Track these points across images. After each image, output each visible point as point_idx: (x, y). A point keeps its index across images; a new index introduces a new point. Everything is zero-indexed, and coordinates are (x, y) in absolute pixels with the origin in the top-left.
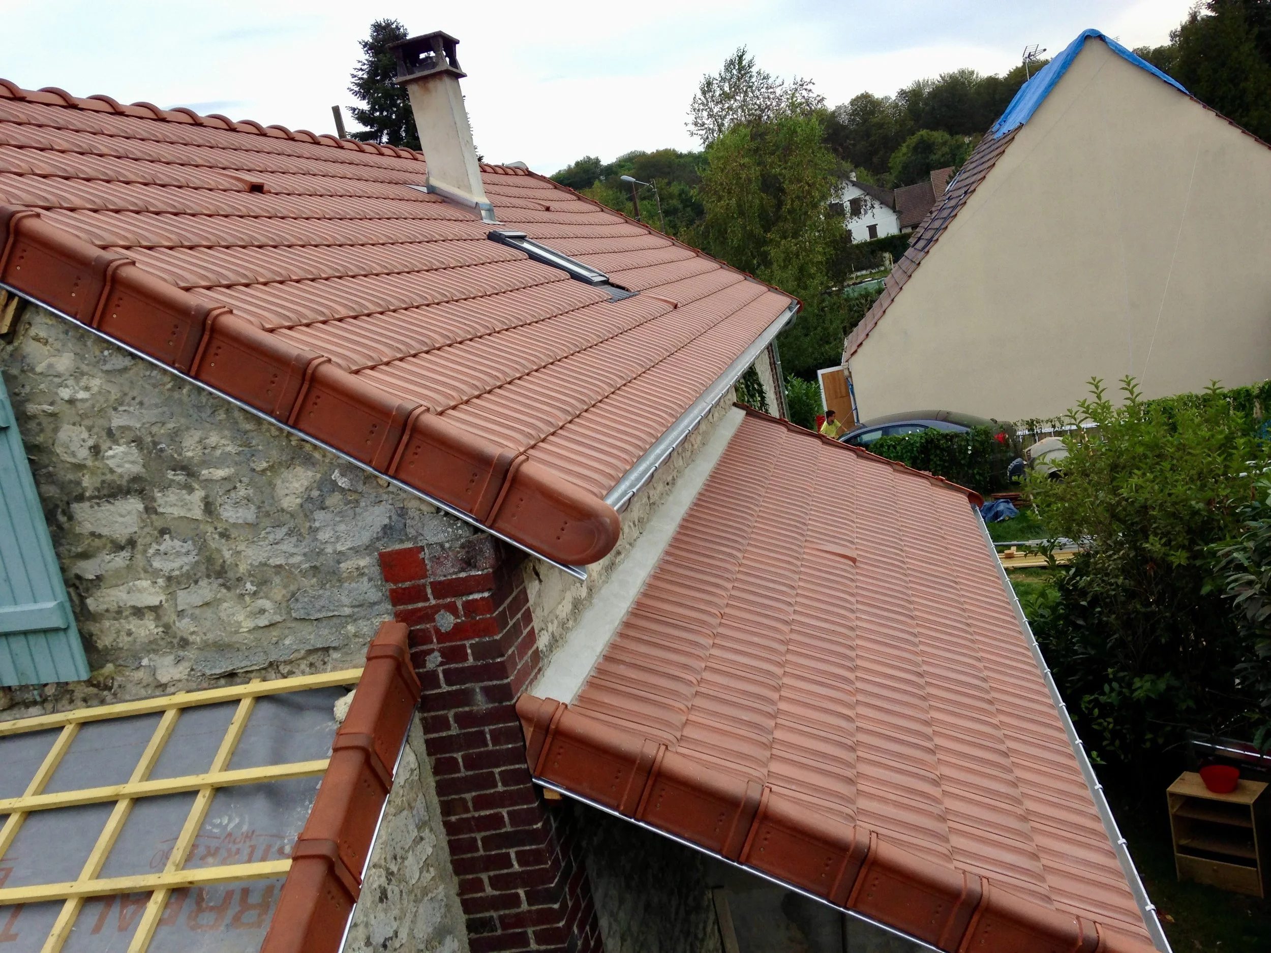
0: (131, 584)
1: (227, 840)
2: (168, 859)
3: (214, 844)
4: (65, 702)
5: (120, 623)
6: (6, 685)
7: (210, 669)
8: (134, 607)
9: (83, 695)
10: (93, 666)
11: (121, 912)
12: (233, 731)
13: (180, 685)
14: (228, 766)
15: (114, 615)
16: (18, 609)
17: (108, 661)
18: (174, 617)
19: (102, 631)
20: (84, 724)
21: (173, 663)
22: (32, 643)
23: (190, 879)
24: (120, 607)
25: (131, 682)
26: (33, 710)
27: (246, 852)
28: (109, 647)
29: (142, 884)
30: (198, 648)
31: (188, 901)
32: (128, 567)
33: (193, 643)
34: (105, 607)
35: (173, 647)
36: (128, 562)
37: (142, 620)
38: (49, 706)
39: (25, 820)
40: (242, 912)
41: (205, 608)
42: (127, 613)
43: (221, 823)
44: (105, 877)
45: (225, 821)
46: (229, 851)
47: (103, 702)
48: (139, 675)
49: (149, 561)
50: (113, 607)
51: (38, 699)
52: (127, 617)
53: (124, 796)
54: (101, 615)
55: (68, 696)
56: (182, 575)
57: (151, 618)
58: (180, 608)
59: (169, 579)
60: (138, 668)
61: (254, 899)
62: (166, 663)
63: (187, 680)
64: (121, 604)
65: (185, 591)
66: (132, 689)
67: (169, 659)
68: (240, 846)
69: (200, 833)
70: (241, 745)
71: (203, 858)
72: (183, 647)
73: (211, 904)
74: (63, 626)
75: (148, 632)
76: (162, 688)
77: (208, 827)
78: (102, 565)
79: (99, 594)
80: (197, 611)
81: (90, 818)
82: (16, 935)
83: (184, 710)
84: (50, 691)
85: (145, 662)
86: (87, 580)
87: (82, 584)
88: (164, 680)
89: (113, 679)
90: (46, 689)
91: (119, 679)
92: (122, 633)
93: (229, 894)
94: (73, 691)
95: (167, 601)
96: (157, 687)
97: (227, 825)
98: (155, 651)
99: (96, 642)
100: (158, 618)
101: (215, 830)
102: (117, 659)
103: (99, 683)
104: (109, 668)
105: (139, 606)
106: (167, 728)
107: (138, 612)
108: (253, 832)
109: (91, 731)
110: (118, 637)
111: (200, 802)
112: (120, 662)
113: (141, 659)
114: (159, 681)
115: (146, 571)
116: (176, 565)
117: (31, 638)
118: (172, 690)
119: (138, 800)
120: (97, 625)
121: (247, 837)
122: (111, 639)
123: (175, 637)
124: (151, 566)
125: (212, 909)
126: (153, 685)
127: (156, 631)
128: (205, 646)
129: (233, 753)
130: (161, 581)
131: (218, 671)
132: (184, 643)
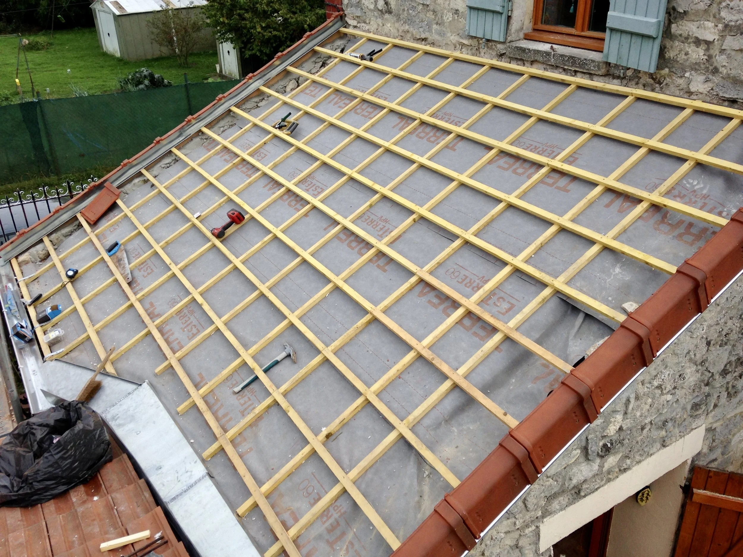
0: (702, 22)
1: (692, 194)
2: (656, 188)
3: (684, 192)
4: (634, 83)
5: (684, 46)
6: (609, 61)
7: (723, 93)
8: (697, 38)
9: (645, 82)
10: (659, 67)
11: (623, 203)
12: (721, 135)
13: (700, 96)
14: (710, 153)
15: (683, 39)
16: (636, 18)
17: (667, 67)
18: (717, 52)
19: (672, 47)
20: (639, 99)
21: (702, 81)
22: (633, 41)
23: (665, 204)
24: (689, 35)
25: (674, 84)
26: (615, 81)
27: (700, 204)
28: (672, 58)
29: (639, 194)
30: (722, 77)
31: (658, 214)
32: (706, 11)
33: (721, 73)
34: (679, 32)
35: (708, 71)
36: (707, 7)
37: (697, 47)
38: (625, 82)
39: (592, 137)
40: (684, 234)
41: (739, 53)
42: (692, 40)
43: (692, 183)
44: (621, 182)
45: (695, 183)
46: (690, 199)
47: (653, 90)
48: (681, 81)
49: (719, 10)
50: (685, 34)
51: (622, 75)
52: (689, 43)
53: (646, 146)
54: (676, 36)
55: (637, 80)
56: (735, 26)
57: (703, 48)
58: (723, 48)
59: (726, 26)
60: (681, 77)
61: (693, 230)
62: (699, 80)
63: (706, 94)
64: (690, 34)
65: (733, 37)
66: (672, 88)
67: (702, 78)
68: (698, 200)
69: (678, 183)
70: (722, 145)
71: (675, 197)
72: (714, 73)
73: (670, 222)
74: (654, 36)
75: (697, 56)
76: (689, 94)
77: (685, 182)
78: (691, 5)
79: (681, 23)
80: (733, 53)
81: (624, 150)
82: (569, 191)
83: (697, 112)
84: (629, 73)
85: (687, 75)
86: (678, 12)
87: (674, 13)
88: (693, 89)
89: (665, 78)
90: (628, 71)
91: (668, 79)
92: (682, 52)
93: (681, 222)
94: (641, 78)
95: (718, 40)
96: (687, 92)
97: (695, 185)
98: (696, 70)
99: (666, 53)
100: (707, 50)
101: (688, 185)
102: (673, 67)
103: (656, 78)
104: (666, 71)
105: (700, 38)
106: (683, 119)
107: (698, 42)
108: (708, 196)
109: (641, 104)
110: (679, 54)
111: (686, 166)
112: (674, 70)
113: (686, 72)
114: (689, 89)
115: (714, 17)
116: (735, 18)
117: (634, 38)
118: (695, 97)
119: (652, 151)
120: (671, 42)
121: (704, 197)
122: (675, 54)
123: (712, 65)
124: (719, 14)
125: (670, 224)
126: (685, 90)
127: (703, 57)
128: (727, 77)
129: (715, 147)
130: (720, 26)
131: (727, 96)
132: (716, 71)
